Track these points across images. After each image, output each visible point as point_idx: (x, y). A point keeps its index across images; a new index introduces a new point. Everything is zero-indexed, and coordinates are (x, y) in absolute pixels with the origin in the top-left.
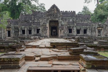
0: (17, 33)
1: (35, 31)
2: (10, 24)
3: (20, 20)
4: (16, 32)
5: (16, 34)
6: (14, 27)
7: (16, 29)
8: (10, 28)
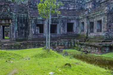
0: (24, 31)
1: (64, 27)
2: (11, 10)
3: (31, 4)
4: (22, 28)
5: (22, 33)
6: (18, 19)
7: (21, 22)
8: (9, 20)
